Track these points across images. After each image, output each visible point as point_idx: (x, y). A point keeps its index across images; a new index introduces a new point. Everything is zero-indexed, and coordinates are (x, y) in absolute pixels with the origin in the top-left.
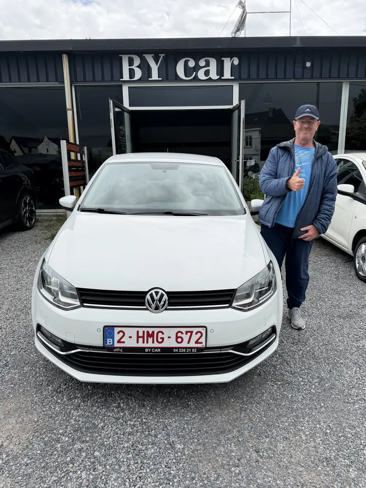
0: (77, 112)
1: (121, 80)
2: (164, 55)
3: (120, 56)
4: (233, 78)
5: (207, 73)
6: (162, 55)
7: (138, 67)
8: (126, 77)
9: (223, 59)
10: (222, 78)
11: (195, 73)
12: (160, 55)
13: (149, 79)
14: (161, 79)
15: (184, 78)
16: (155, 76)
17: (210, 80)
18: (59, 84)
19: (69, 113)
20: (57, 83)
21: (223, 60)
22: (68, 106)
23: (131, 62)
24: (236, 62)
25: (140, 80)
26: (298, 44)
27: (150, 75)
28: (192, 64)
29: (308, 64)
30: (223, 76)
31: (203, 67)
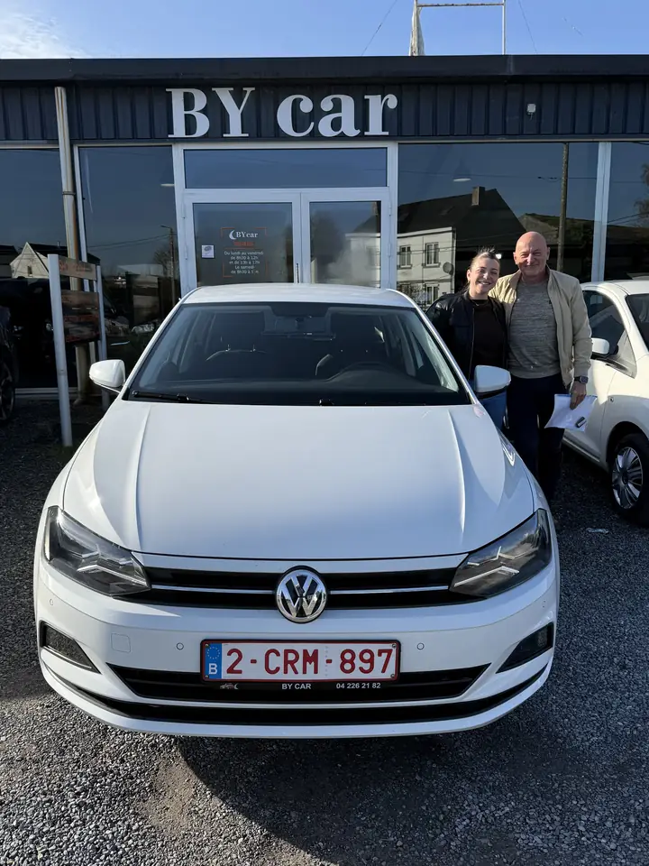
0: (83, 199)
1: (170, 136)
2: (253, 89)
3: (167, 90)
4: (387, 133)
5: (336, 124)
6: (249, 90)
7: (204, 111)
8: (179, 130)
9: (366, 97)
10: (366, 133)
11: (312, 124)
12: (244, 89)
13: (224, 135)
14: (247, 135)
15: (292, 133)
16: (235, 128)
17: (342, 137)
18: (49, 144)
19: (68, 200)
20: (45, 141)
21: (368, 100)
22: (66, 186)
23: (189, 101)
24: (392, 102)
25: (205, 138)
26: (511, 70)
27: (226, 128)
28: (306, 105)
29: (532, 108)
30: (368, 130)
31: (329, 113)
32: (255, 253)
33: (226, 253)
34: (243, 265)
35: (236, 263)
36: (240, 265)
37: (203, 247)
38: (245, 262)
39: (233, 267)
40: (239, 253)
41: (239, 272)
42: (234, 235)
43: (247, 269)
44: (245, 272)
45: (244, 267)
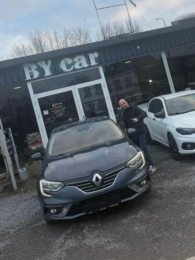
1: (25, 80)
2: (51, 60)
3: (22, 66)
4: (97, 64)
5: (80, 65)
6: (49, 61)
7: (35, 70)
8: (28, 77)
9: (88, 55)
11: (73, 66)
13: (44, 76)
14: (52, 74)
15: (67, 70)
16: (48, 73)
17: (84, 68)
23: (30, 69)
25: (37, 78)
26: (129, 39)
27: (44, 73)
28: (69, 61)
29: (138, 48)
30: (91, 64)
31: (77, 62)
32: (63, 109)
33: (52, 111)
34: (59, 114)
35: (57, 113)
36: (58, 114)
37: (44, 111)
38: (60, 113)
39: (56, 115)
40: (57, 110)
41: (58, 116)
42: (54, 105)
43: (61, 115)
44: (60, 116)
45: (60, 114)
